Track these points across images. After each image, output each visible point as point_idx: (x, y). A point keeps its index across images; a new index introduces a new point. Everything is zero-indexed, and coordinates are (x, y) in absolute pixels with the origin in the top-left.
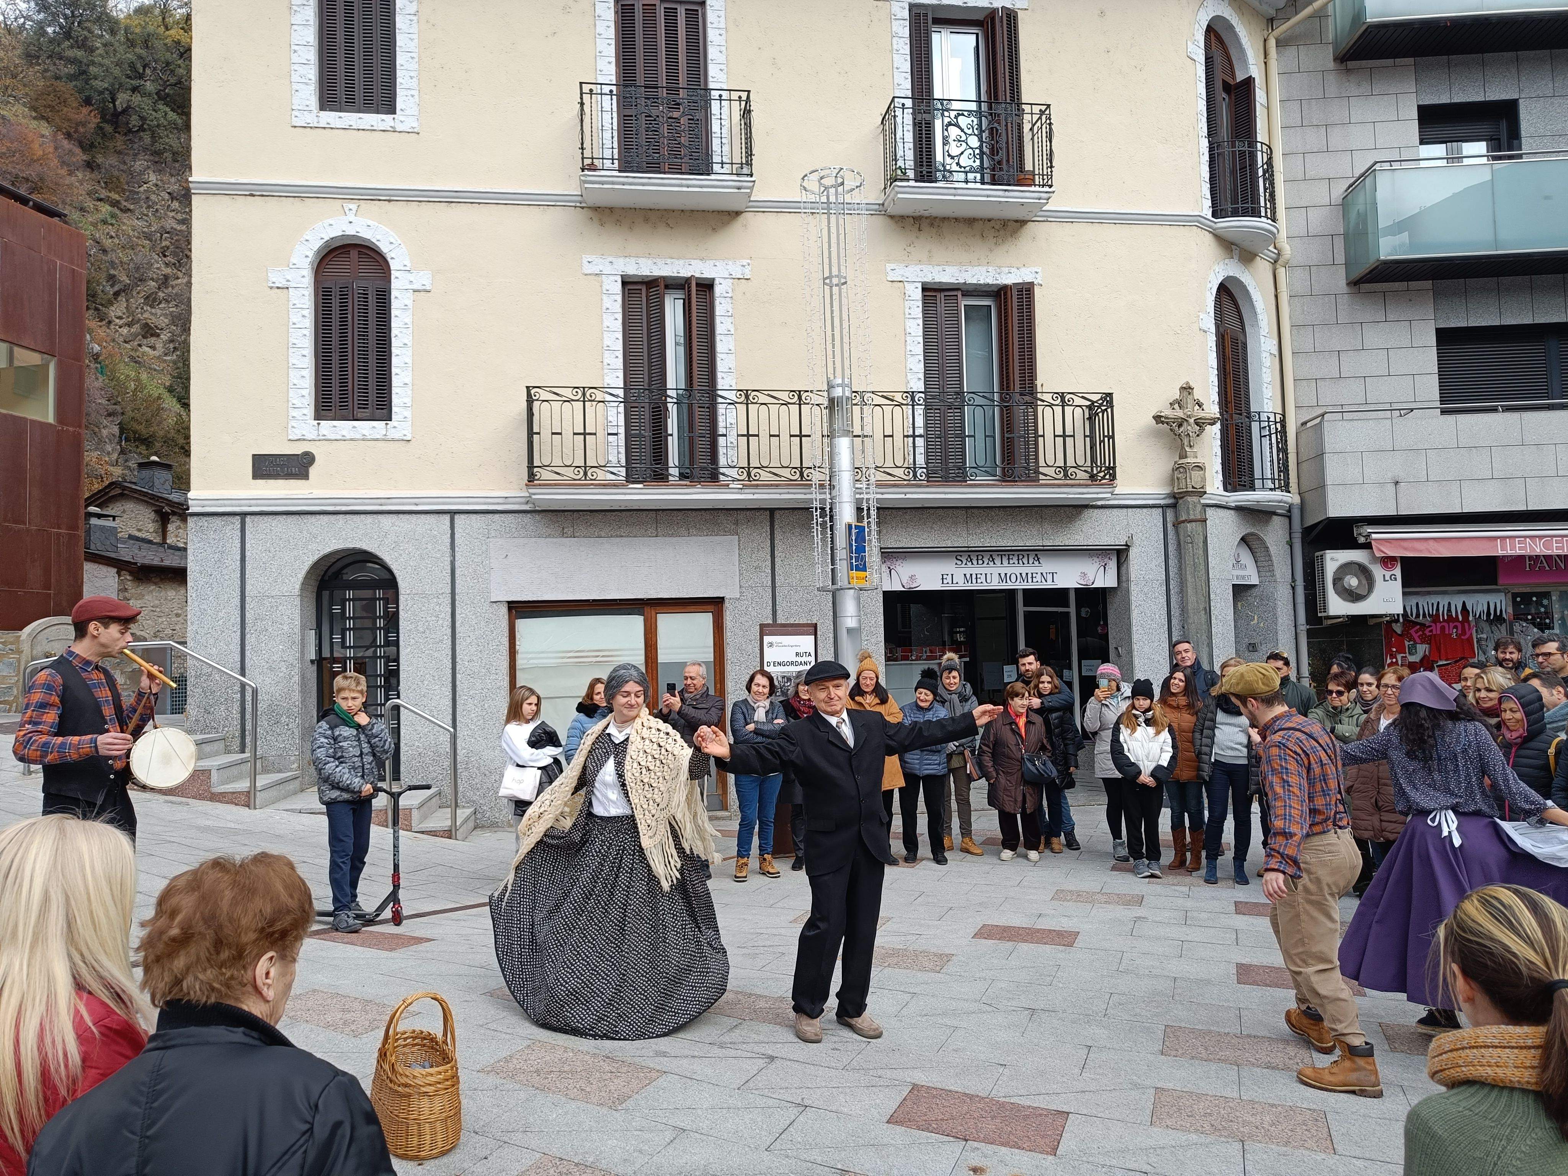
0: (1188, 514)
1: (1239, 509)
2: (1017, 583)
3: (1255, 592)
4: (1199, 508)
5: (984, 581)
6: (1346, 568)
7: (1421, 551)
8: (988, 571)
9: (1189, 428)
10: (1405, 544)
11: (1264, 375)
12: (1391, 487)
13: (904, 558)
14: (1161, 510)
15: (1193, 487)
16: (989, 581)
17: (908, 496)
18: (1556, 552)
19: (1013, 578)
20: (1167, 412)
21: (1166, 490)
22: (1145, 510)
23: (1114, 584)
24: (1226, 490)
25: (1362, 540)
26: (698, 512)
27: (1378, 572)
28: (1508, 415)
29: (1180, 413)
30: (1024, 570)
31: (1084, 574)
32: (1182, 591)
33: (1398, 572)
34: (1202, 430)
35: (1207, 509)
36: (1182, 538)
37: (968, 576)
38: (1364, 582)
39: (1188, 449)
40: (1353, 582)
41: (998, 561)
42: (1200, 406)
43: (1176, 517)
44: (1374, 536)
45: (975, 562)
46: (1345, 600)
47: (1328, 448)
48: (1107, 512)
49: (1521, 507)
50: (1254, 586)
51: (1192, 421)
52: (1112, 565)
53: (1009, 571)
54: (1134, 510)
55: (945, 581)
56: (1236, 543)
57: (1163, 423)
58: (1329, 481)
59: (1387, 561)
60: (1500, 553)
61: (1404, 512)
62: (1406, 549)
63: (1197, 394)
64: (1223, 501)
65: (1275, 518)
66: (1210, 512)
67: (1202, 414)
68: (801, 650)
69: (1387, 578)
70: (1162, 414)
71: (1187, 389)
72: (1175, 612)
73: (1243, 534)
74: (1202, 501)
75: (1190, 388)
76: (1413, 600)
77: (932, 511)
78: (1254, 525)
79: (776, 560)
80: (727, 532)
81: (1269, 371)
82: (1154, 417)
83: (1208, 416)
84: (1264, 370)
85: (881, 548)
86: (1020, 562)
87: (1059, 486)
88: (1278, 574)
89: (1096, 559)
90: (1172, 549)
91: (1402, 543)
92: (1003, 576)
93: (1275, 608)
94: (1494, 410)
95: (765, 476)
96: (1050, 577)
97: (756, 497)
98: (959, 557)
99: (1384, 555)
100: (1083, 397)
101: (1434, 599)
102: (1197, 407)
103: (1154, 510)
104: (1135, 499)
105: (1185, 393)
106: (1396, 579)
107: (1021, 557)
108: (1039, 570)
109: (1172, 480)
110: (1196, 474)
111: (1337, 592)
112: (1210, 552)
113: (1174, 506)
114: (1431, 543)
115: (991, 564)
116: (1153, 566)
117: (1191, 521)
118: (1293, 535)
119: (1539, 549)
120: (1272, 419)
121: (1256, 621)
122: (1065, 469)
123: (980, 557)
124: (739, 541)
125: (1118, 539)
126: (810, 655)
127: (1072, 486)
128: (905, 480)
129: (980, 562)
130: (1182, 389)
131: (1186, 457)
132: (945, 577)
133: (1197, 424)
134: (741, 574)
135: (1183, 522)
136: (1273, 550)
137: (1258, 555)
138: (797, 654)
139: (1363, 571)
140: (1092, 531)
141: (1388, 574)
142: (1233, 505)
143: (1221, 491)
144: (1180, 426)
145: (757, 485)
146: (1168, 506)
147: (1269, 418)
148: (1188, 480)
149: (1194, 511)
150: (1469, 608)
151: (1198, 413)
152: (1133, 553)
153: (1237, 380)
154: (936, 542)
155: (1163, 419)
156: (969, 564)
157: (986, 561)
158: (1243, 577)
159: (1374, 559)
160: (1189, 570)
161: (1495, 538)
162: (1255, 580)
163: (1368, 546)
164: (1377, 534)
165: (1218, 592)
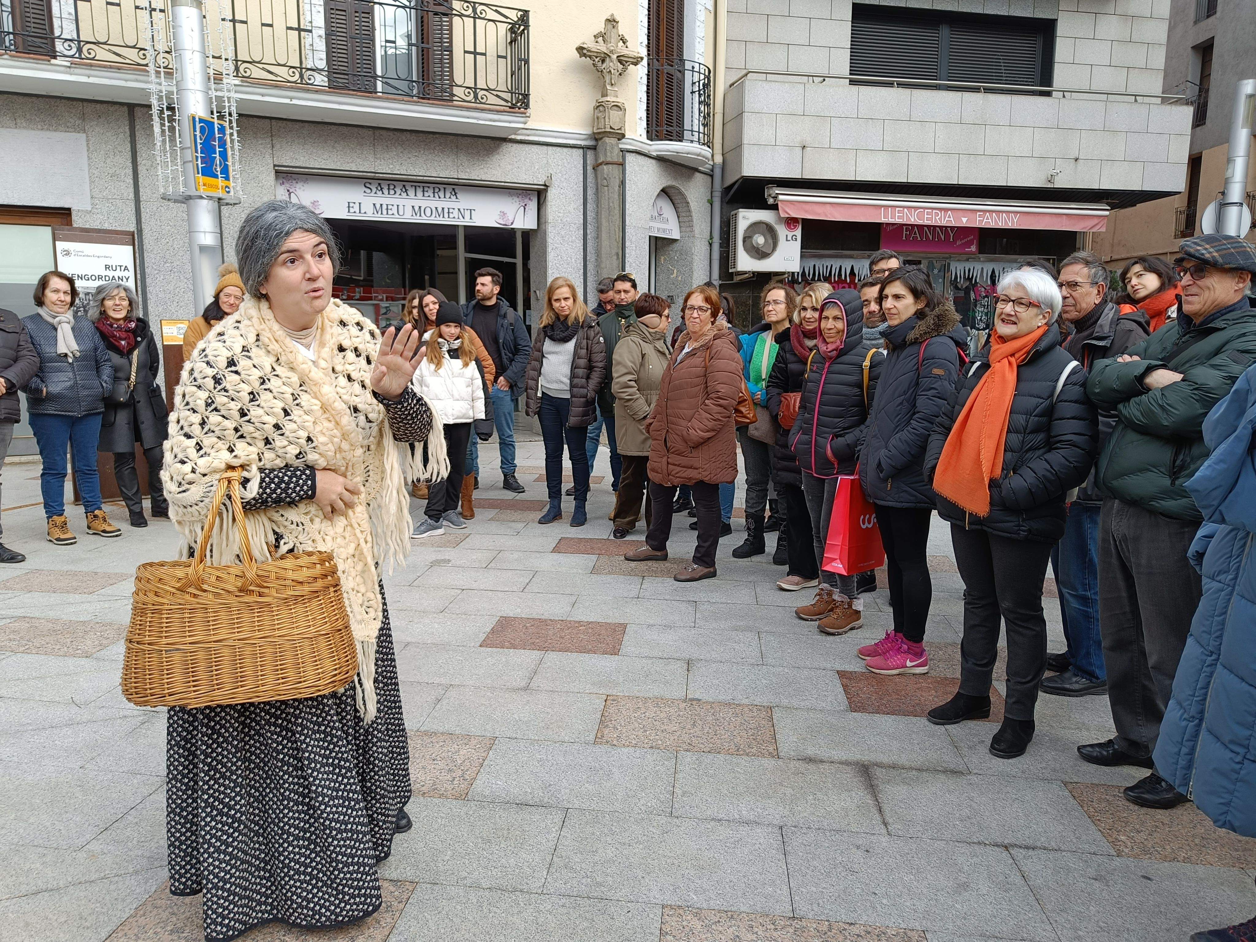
0: (606, 155)
1: (660, 159)
2: (433, 218)
3: (676, 246)
4: (616, 151)
5: (396, 213)
6: (755, 227)
7: (819, 214)
8: (401, 202)
9: (611, 64)
10: (807, 207)
11: (697, 29)
12: (799, 151)
13: (306, 181)
14: (581, 151)
15: (611, 128)
16: (401, 213)
17: (295, 102)
18: (927, 222)
19: (428, 212)
20: (590, 44)
21: (587, 131)
22: (565, 150)
23: (535, 227)
24: (650, 138)
25: (771, 201)
26: (26, 98)
27: (782, 231)
28: (901, 90)
29: (602, 47)
30: (440, 204)
31: (503, 214)
32: (598, 237)
33: (798, 232)
34: (625, 69)
35: (628, 154)
36: (599, 180)
37: (378, 206)
38: (770, 241)
39: (609, 87)
40: (760, 240)
41: (411, 192)
42: (624, 43)
43: (596, 157)
44: (781, 197)
45: (386, 191)
46: (752, 257)
47: (747, 107)
48: (527, 147)
49: (902, 179)
50: (675, 241)
51: (614, 57)
52: (533, 205)
53: (424, 204)
54: (554, 148)
55: (352, 210)
56: (656, 194)
57: (585, 55)
58: (745, 141)
59: (791, 222)
60: (883, 220)
61: (809, 175)
62: (806, 211)
63: (622, 29)
64: (645, 149)
65: (697, 175)
66: (630, 158)
67: (625, 52)
68: (112, 262)
69: (789, 238)
70: (585, 46)
71: (612, 22)
72: (591, 257)
73: (664, 185)
74: (621, 146)
75: (614, 21)
76: (810, 263)
77: (334, 128)
78: (676, 179)
79: (140, 168)
80: (68, 128)
81: (702, 25)
82: (577, 49)
83: (631, 54)
84: (698, 23)
85: (275, 166)
86: (436, 195)
87: (468, 109)
88: (697, 230)
89: (516, 199)
90: (590, 192)
91: (804, 206)
92: (417, 209)
93: (691, 263)
94: (890, 85)
95: (102, 54)
96: (467, 214)
97: (92, 80)
98: (368, 185)
99: (787, 216)
100: (496, 11)
101: (828, 262)
102: (621, 43)
103: (574, 150)
104: (556, 137)
105: (610, 26)
106: (796, 240)
107: (437, 190)
108: (456, 205)
109: (596, 120)
110: (614, 115)
111: (746, 249)
112: (628, 198)
113: (594, 148)
114: (828, 206)
115: (404, 195)
116: (571, 208)
117: (607, 164)
118: (714, 194)
119: (914, 219)
120: (696, 69)
121: (675, 275)
122: (475, 89)
123: (392, 187)
124: (88, 141)
125: (535, 179)
126: (126, 268)
127: (483, 110)
128: (289, 82)
129: (392, 192)
130: (608, 20)
131: (607, 96)
132: (351, 205)
133: (620, 62)
134: (92, 182)
135: (601, 164)
136: (693, 205)
137: (680, 210)
138: (107, 267)
139: (769, 231)
140: (510, 167)
141: (790, 234)
142: (655, 154)
143: (644, 138)
144: (603, 61)
145: (91, 65)
146: (588, 148)
147: (693, 67)
148: (607, 120)
149: (611, 152)
150: (856, 272)
151: (621, 49)
152: (552, 194)
153: (670, 30)
154: (339, 164)
155: (585, 51)
156: (380, 193)
157: (398, 192)
158: (664, 231)
159: (780, 219)
160: (604, 214)
161: (881, 206)
162: (676, 235)
163: (775, 207)
164: (785, 196)
165: (633, 240)
